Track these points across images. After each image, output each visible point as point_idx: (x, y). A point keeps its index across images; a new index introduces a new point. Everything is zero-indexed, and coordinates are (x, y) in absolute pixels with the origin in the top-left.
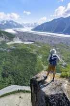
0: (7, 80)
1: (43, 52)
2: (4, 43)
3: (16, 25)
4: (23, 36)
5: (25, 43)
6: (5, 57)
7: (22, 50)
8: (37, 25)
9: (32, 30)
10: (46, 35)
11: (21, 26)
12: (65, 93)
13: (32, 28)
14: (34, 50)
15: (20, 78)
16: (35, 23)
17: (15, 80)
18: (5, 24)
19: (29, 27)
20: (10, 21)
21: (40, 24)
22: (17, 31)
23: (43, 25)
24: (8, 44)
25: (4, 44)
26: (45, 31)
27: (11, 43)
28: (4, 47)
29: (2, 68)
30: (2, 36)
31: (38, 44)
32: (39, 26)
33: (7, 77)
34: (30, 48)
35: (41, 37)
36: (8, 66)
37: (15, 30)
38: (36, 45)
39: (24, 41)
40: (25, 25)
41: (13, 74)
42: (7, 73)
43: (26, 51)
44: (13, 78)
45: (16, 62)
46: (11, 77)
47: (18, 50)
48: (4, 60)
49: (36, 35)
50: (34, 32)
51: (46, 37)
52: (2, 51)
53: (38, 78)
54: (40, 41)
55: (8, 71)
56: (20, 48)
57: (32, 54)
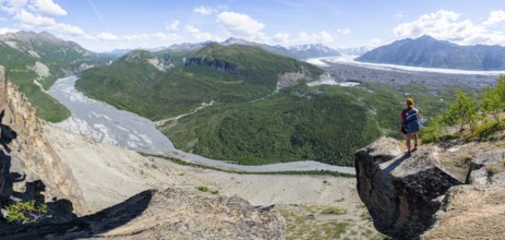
0: (300, 150)
1: (380, 101)
2: (302, 83)
3: (326, 51)
4: (339, 71)
5: (343, 85)
6: (302, 109)
7: (336, 98)
8: (365, 51)
9: (355, 60)
11: (335, 53)
12: (438, 166)
13: (356, 57)
14: (359, 99)
15: (327, 151)
16: (361, 48)
17: (316, 153)
18: (308, 50)
19: (350, 54)
20: (317, 45)
22: (328, 63)
23: (375, 51)
24: (309, 85)
26: (380, 61)
27: (316, 83)
28: (302, 90)
29: (293, 128)
30: (301, 71)
31: (367, 85)
32: (369, 53)
33: (301, 146)
34: (352, 95)
35: (374, 73)
36: (304, 127)
37: (324, 61)
38: (364, 89)
39: (341, 81)
40: (343, 51)
41: (313, 142)
42: (301, 138)
43: (343, 100)
45: (321, 120)
46: (308, 147)
47: (327, 98)
48: (299, 113)
49: (363, 69)
51: (384, 72)
52: (298, 98)
53: (373, 150)
54: (372, 81)
55: (305, 135)
56: (331, 94)
57: (355, 106)
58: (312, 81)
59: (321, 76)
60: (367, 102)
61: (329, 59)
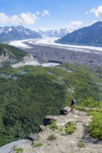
0: (12, 129)
1: (77, 81)
3: (28, 33)
4: (40, 52)
6: (9, 90)
7: (39, 77)
8: (66, 33)
9: (56, 42)
10: (81, 50)
13: (56, 39)
14: (60, 78)
15: (34, 127)
16: (61, 30)
17: (26, 130)
18: (10, 32)
19: (50, 36)
20: (19, 27)
21: (70, 32)
22: (30, 45)
23: (76, 33)
24: (14, 66)
25: (7, 66)
26: (79, 43)
27: (20, 65)
28: (8, 72)
29: (3, 109)
30: (5, 53)
31: (67, 66)
32: (69, 35)
33: (13, 126)
34: (53, 75)
35: (74, 54)
36: (13, 106)
37: (26, 43)
38: (64, 69)
39: (43, 61)
40: (44, 33)
41: (22, 120)
42: (11, 118)
43: (45, 79)
44: (22, 127)
45: (28, 98)
46: (18, 125)
47: (31, 77)
48: (7, 94)
49: (64, 50)
50: (60, 45)
51: (82, 54)
52: (4, 79)
55: (15, 115)
56: (35, 74)
57: (56, 84)
58: (16, 63)
59: (25, 58)
60: (66, 81)
61: (31, 41)
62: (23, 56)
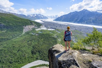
0: (35, 56)
1: (62, 36)
3: (42, 17)
4: (47, 24)
5: (49, 29)
6: (34, 39)
7: (47, 34)
8: (58, 17)
9: (54, 20)
10: (64, 24)
11: (46, 18)
13: (54, 19)
14: (55, 35)
15: (44, 55)
16: (56, 16)
17: (40, 56)
18: (35, 16)
19: (51, 18)
20: (39, 14)
21: (59, 16)
22: (43, 21)
23: (62, 17)
24: (37, 30)
25: (34, 30)
26: (63, 21)
27: (39, 29)
28: (34, 32)
29: (31, 47)
30: (33, 24)
31: (58, 30)
32: (59, 17)
33: (35, 54)
34: (52, 33)
35: (61, 25)
36: (36, 46)
37: (42, 21)
38: (57, 31)
39: (48, 28)
40: (49, 17)
41: (39, 52)
43: (49, 35)
44: (39, 55)
45: (42, 43)
46: (37, 54)
47: (43, 34)
48: (33, 41)
49: (57, 24)
50: (55, 21)
52: (32, 35)
54: (60, 28)
55: (36, 50)
56: (45, 33)
57: (53, 37)
58: (37, 28)
59: (41, 26)
60: (58, 36)
61: (43, 20)
62: (40, 26)
